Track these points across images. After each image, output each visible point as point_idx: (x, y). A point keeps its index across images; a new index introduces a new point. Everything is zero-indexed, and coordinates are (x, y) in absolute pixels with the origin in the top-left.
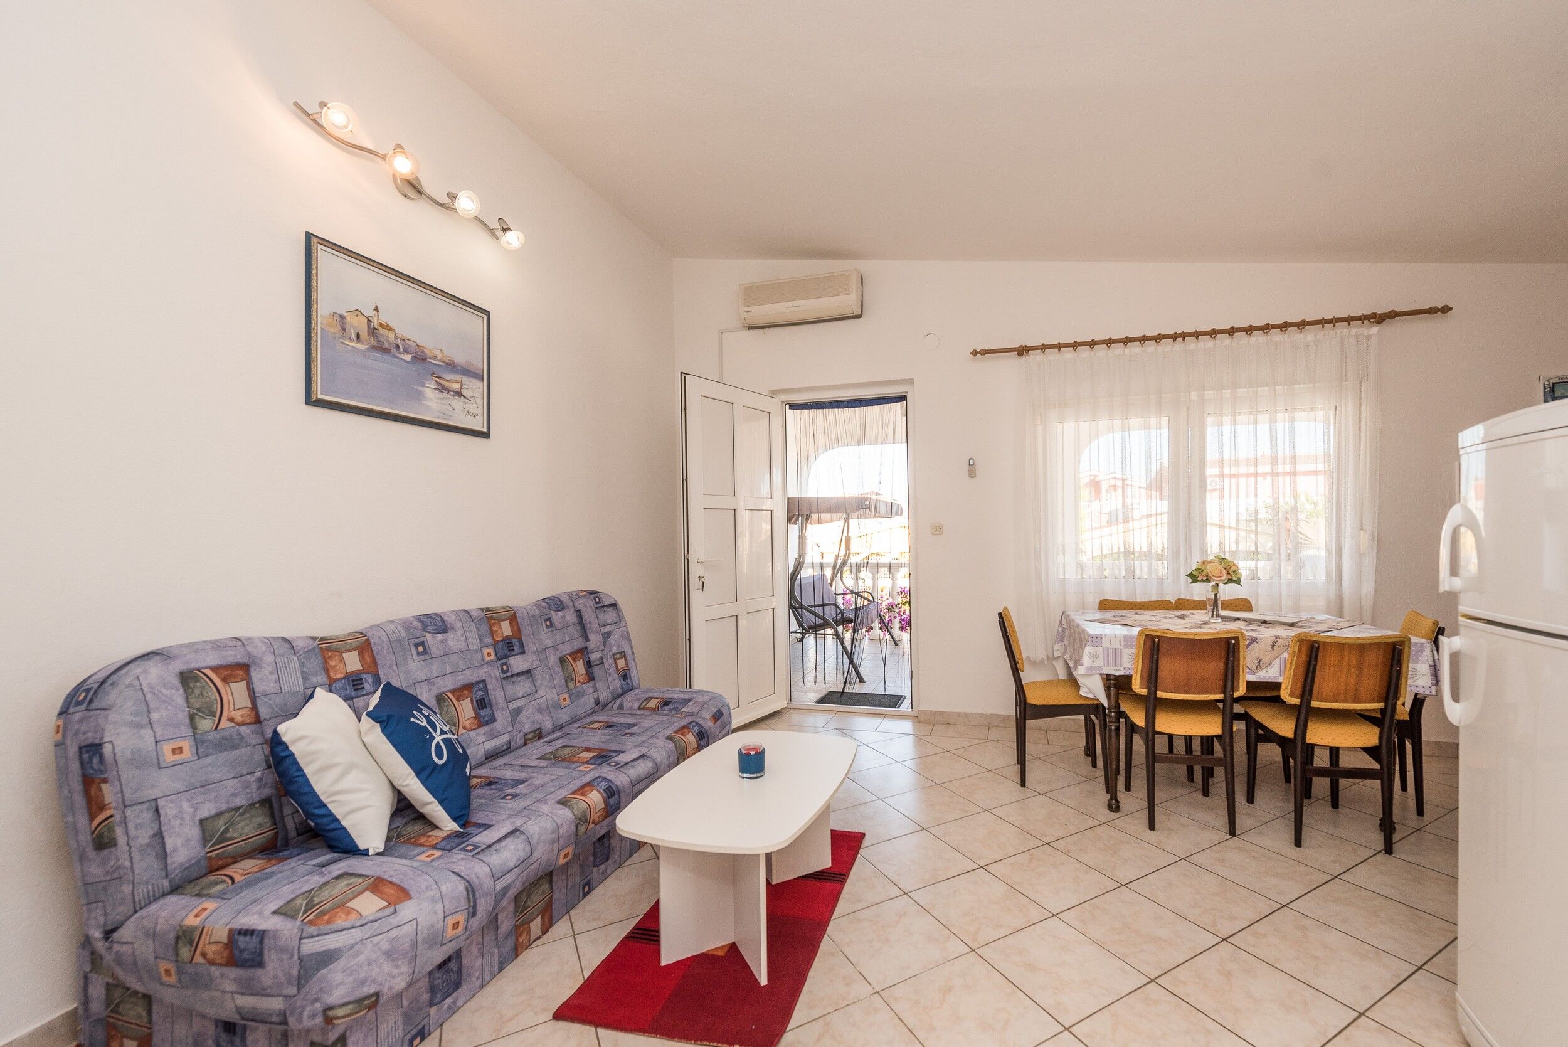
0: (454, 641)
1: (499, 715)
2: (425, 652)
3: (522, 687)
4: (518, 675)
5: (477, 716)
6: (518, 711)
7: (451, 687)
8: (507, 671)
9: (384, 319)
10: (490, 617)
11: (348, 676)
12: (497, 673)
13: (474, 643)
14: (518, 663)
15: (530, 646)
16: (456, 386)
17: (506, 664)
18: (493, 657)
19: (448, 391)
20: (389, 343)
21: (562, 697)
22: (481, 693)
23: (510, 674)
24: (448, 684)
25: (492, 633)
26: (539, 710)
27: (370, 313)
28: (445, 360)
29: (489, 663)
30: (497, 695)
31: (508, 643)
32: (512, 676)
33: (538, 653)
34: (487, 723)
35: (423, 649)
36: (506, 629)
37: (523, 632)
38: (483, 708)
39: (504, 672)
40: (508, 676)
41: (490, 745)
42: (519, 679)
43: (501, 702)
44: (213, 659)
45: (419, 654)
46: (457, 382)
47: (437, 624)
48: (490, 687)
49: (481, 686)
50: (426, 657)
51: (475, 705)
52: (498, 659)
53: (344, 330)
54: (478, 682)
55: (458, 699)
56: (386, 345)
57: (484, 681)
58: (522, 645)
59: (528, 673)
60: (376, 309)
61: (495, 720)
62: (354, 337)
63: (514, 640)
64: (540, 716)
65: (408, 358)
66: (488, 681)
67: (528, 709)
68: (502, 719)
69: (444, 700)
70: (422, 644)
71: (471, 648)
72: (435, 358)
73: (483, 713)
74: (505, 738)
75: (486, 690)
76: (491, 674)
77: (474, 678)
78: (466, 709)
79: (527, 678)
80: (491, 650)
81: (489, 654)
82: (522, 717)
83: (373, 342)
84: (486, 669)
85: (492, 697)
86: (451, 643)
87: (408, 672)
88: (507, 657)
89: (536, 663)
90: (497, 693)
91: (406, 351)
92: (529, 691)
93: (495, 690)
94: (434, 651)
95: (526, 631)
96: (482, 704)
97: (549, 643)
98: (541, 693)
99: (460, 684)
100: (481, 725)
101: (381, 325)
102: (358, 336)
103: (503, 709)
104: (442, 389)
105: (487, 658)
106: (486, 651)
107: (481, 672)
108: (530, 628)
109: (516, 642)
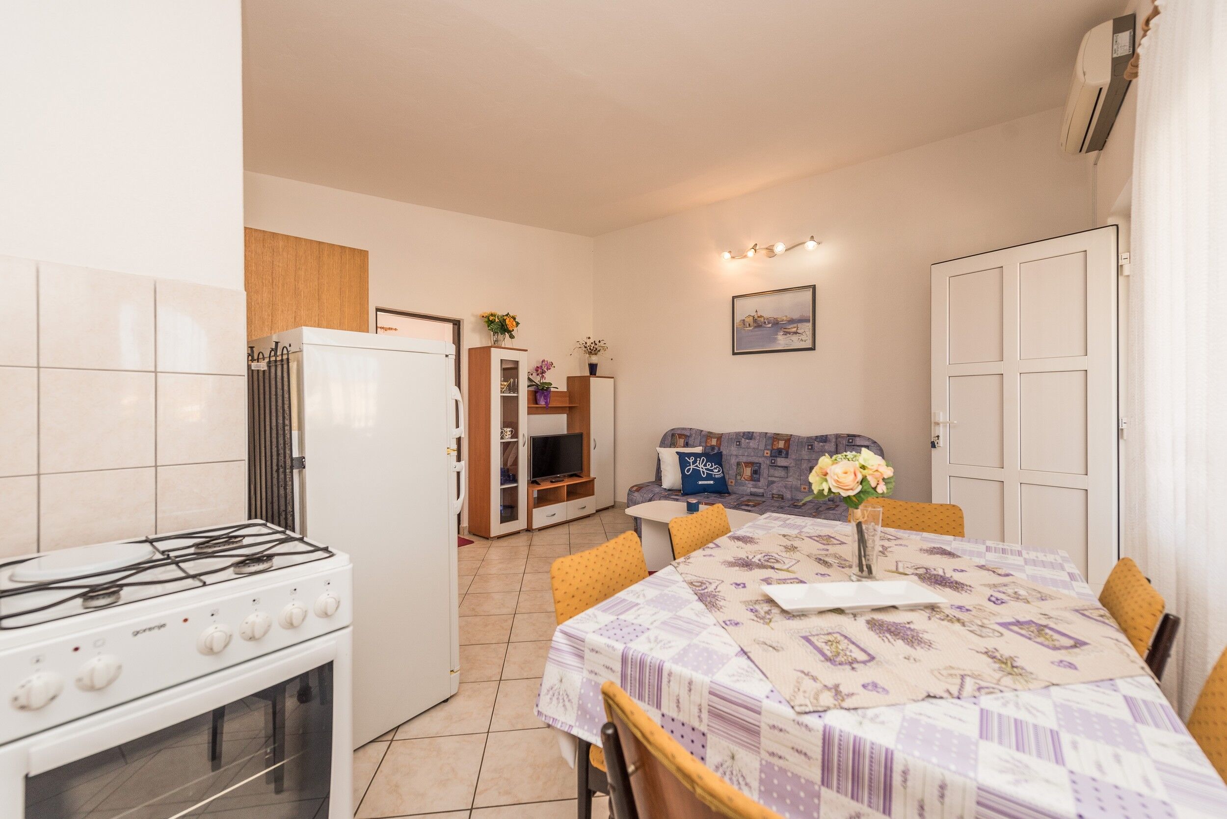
0: (753, 444)
1: (762, 480)
2: (739, 445)
3: (781, 473)
4: (779, 467)
5: (752, 476)
6: (773, 482)
7: (744, 461)
8: (774, 463)
9: (759, 314)
10: (776, 437)
11: (711, 446)
12: (768, 462)
13: (762, 447)
14: (781, 461)
15: (793, 455)
16: (794, 330)
17: (774, 460)
18: (769, 455)
19: (789, 333)
20: (761, 322)
21: (803, 487)
22: (757, 468)
23: (775, 465)
24: (744, 459)
25: (772, 444)
26: (785, 487)
27: (753, 314)
28: (788, 320)
29: (766, 457)
30: (764, 471)
31: (780, 452)
32: (776, 466)
33: (796, 460)
34: (755, 481)
35: (739, 444)
36: (781, 444)
37: (790, 448)
38: (755, 474)
39: (772, 463)
40: (773, 465)
41: (753, 490)
42: (779, 469)
43: (765, 475)
44: (679, 432)
45: (737, 445)
46: (795, 327)
47: (750, 436)
48: (762, 467)
49: (758, 465)
50: (739, 447)
51: (752, 472)
52: (771, 457)
53: (744, 324)
54: (757, 463)
55: (746, 467)
56: (760, 324)
57: (760, 464)
58: (787, 454)
59: (786, 468)
60: (756, 311)
61: (759, 481)
62: (748, 326)
63: (783, 451)
64: (785, 490)
65: (770, 325)
66: (762, 464)
67: (779, 484)
68: (763, 482)
69: (740, 465)
70: (739, 442)
71: (759, 448)
72: (783, 321)
73: (755, 476)
74: (761, 491)
75: (760, 467)
76: (765, 463)
77: (756, 461)
78: (748, 472)
79: (784, 470)
80: (769, 452)
81: (767, 453)
82: (774, 486)
83: (755, 325)
84: (763, 459)
85: (762, 471)
86: (751, 444)
87: (730, 450)
88: (776, 457)
89: (793, 464)
90: (765, 470)
91: (769, 323)
92: (782, 476)
93: (764, 469)
94: (743, 446)
95: (793, 448)
96: (755, 472)
97: (806, 457)
98: (790, 479)
99: (749, 461)
100: (752, 480)
101: (758, 317)
102: (749, 325)
103: (765, 478)
104: (786, 333)
105: (765, 455)
106: (766, 452)
107: (760, 459)
108: (796, 447)
109: (784, 452)
